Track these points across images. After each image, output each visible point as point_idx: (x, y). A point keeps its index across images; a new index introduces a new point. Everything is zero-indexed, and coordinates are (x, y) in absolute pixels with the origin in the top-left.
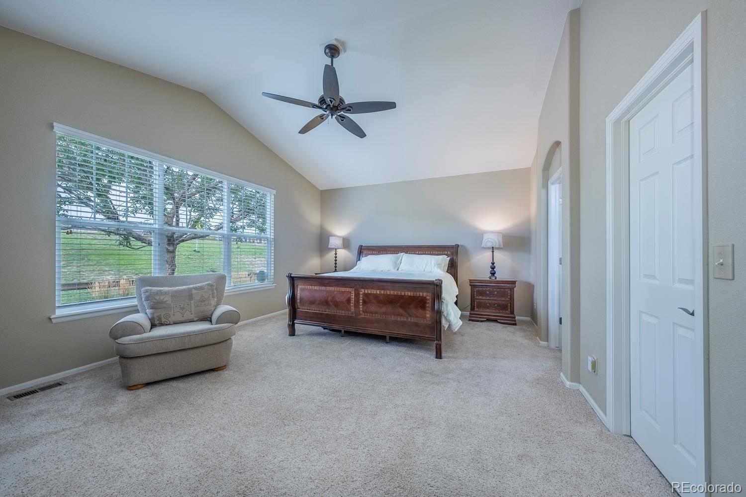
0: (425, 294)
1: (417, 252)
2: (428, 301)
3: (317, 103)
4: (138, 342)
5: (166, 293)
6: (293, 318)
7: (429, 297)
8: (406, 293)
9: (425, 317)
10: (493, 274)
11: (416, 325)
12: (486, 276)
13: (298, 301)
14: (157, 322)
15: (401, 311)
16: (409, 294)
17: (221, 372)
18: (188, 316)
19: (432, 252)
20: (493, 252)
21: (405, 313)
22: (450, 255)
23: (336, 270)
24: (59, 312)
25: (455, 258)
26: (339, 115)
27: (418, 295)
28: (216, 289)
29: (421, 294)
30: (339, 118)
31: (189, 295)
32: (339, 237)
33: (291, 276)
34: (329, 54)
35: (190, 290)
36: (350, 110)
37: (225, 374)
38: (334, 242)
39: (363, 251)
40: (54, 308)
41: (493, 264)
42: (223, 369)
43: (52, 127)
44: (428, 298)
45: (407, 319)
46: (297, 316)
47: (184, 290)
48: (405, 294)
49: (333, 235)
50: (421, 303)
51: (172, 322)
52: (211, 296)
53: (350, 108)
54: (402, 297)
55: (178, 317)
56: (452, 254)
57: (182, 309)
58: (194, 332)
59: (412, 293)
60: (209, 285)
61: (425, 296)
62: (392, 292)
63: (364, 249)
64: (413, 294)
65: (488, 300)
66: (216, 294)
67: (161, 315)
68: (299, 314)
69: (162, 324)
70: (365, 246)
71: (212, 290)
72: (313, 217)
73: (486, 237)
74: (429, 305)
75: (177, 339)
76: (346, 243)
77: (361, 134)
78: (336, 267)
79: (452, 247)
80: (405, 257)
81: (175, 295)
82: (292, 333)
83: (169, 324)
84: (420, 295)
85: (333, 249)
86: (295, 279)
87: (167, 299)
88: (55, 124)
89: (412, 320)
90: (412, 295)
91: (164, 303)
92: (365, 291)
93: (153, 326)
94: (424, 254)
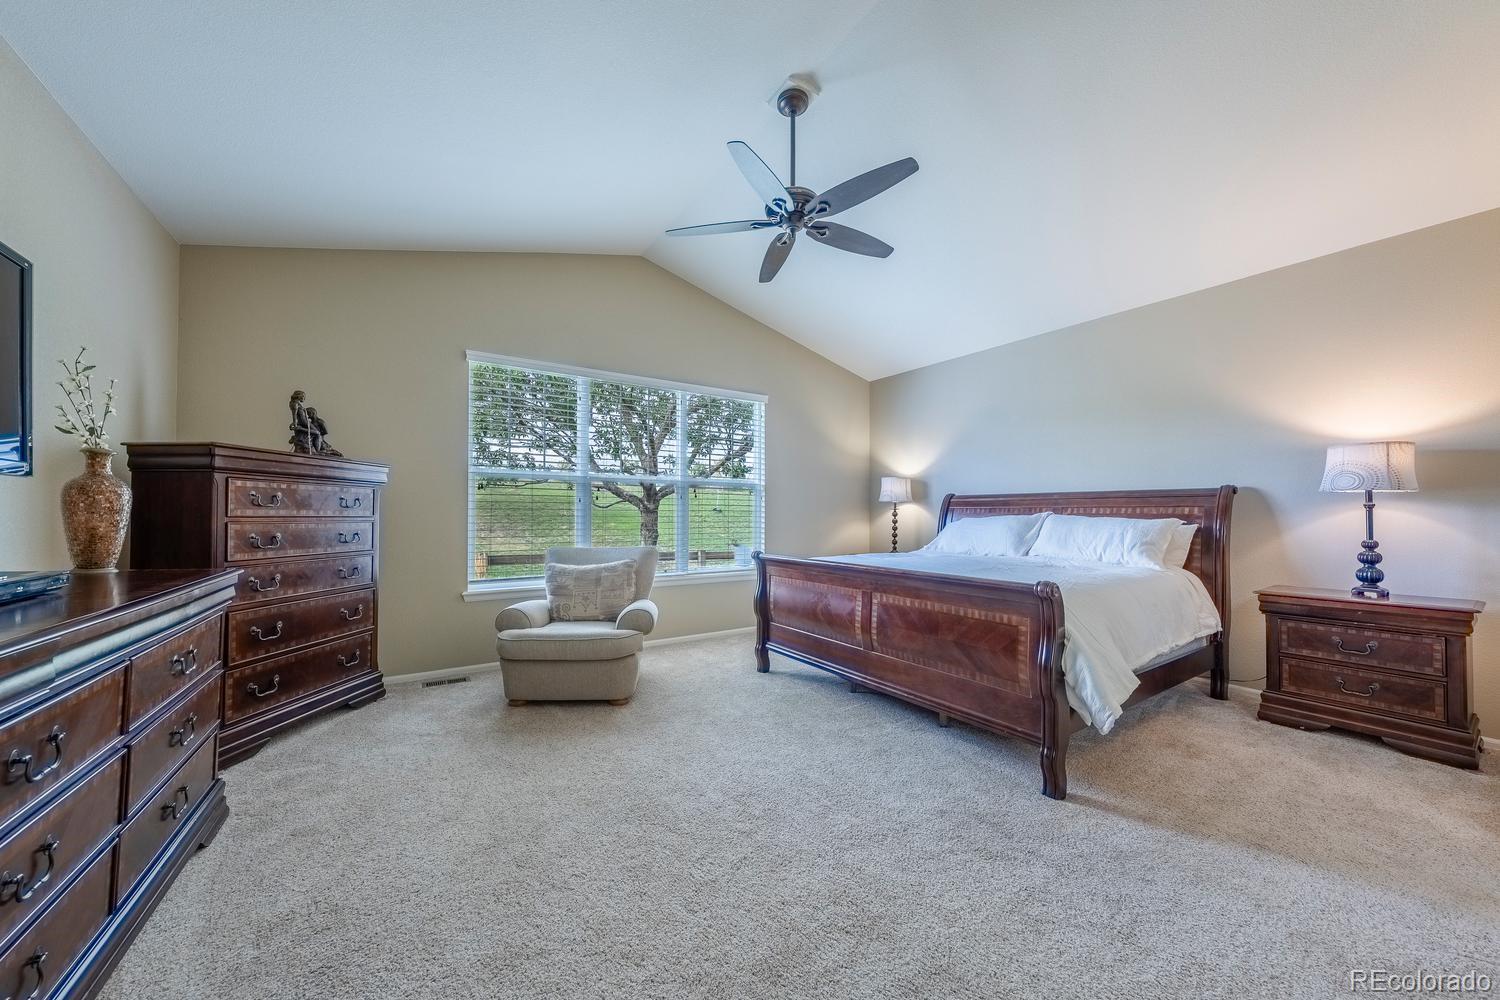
0: (1015, 619)
1: (1094, 511)
2: (1023, 638)
3: (764, 217)
4: (520, 640)
5: (570, 573)
6: (764, 640)
7: (1025, 627)
8: (970, 611)
9: (1015, 680)
10: (1373, 581)
11: (995, 695)
12: (1341, 584)
13: (772, 606)
14: (555, 615)
15: (956, 653)
16: (977, 616)
17: (616, 708)
18: (592, 611)
19: (1138, 511)
20: (1370, 509)
21: (967, 661)
22: (1199, 517)
23: (895, 548)
24: (472, 589)
25: (1216, 526)
26: (812, 227)
27: (998, 620)
28: (635, 572)
29: (1005, 618)
30: (814, 231)
31: (597, 579)
32: (905, 478)
33: (758, 558)
34: (787, 110)
35: (599, 571)
36: (825, 210)
37: (622, 714)
38: (889, 489)
39: (953, 506)
40: (466, 584)
41: (1371, 546)
42: (622, 705)
43: (465, 356)
44: (1023, 628)
45: (973, 676)
46: (772, 637)
47: (592, 570)
48: (965, 613)
49: (891, 475)
50: (1008, 642)
51: (571, 618)
52: (626, 582)
53: (824, 205)
54: (959, 620)
55: (579, 612)
56: (1208, 515)
57: (586, 599)
58: (579, 636)
59: (983, 613)
60: (625, 564)
61: (1014, 624)
62: (937, 607)
63: (958, 504)
64: (986, 616)
65: (1339, 663)
66: (634, 581)
67: (559, 605)
68: (773, 634)
69: (561, 620)
70: (959, 497)
71: (629, 574)
72: (852, 439)
73: (1334, 458)
74: (1024, 648)
75: (558, 644)
76: (919, 491)
77: (880, 250)
78: (895, 543)
79: (1210, 494)
80: (1050, 524)
81: (581, 577)
82: (764, 667)
83: (569, 621)
84: (1002, 619)
85: (889, 503)
86: (767, 563)
87: (569, 582)
88: (468, 352)
89: (983, 681)
90: (983, 618)
91: (565, 587)
92: (881, 596)
93: (552, 620)
94: (1107, 515)
